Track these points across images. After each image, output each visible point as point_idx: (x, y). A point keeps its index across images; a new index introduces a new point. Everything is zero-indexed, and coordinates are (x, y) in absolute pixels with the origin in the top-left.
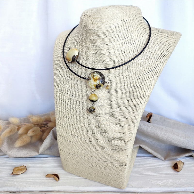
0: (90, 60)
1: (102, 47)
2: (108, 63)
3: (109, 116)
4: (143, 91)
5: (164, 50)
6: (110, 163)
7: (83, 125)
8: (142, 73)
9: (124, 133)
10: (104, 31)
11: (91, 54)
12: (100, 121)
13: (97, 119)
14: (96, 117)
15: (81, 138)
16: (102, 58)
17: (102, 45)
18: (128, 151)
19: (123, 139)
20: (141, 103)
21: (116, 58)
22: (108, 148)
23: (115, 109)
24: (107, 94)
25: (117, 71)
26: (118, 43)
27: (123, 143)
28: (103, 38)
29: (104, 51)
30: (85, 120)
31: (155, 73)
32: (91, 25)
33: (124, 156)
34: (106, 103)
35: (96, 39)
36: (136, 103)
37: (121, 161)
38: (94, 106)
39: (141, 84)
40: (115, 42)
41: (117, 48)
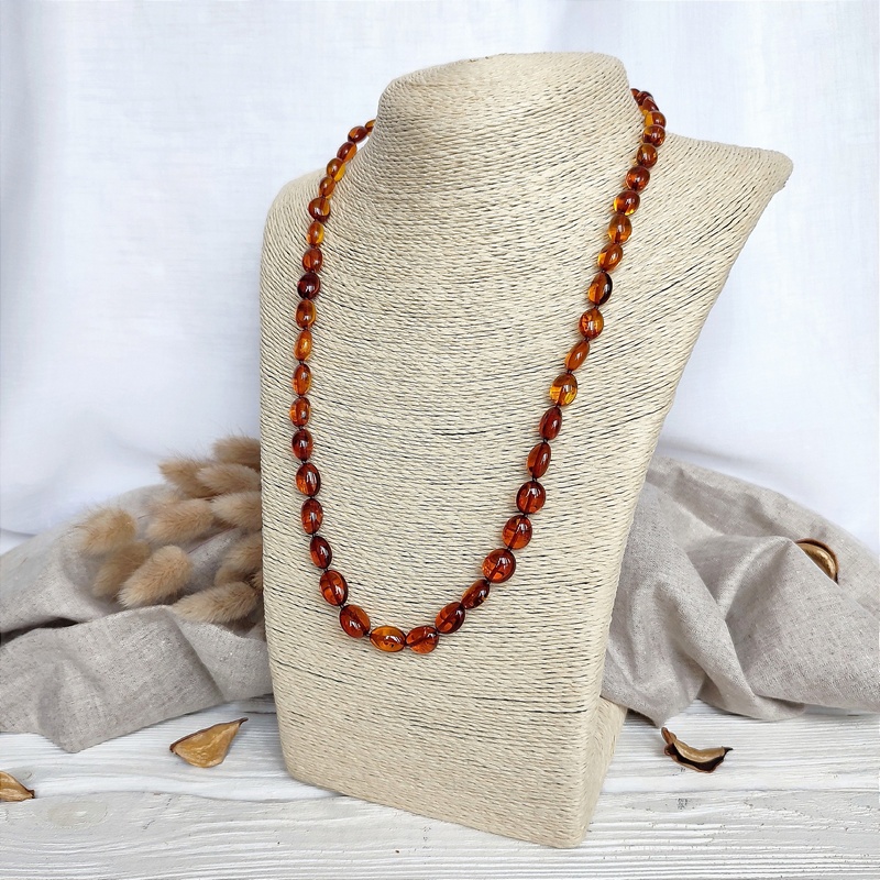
0: (420, 253)
1: (468, 196)
2: (493, 258)
3: (502, 476)
4: (645, 363)
5: (727, 202)
6: (506, 702)
7: (387, 529)
8: (638, 291)
9: (568, 550)
10: (478, 127)
11: (426, 228)
12: (460, 504)
13: (447, 493)
14: (445, 487)
15: (377, 591)
16: (471, 238)
17: (472, 189)
18: (590, 638)
19: (564, 579)
20: (640, 414)
21: (530, 238)
22: (497, 630)
23: (526, 445)
24: (491, 384)
25: (535, 287)
26: (536, 178)
27: (567, 596)
28: (476, 157)
29: (479, 212)
30: (394, 505)
31: (694, 292)
33: (574, 664)
34: (487, 422)
35: (446, 162)
36: (620, 414)
37: (558, 689)
38: (437, 439)
39: (638, 336)
40: (521, 175)
41: (534, 199)
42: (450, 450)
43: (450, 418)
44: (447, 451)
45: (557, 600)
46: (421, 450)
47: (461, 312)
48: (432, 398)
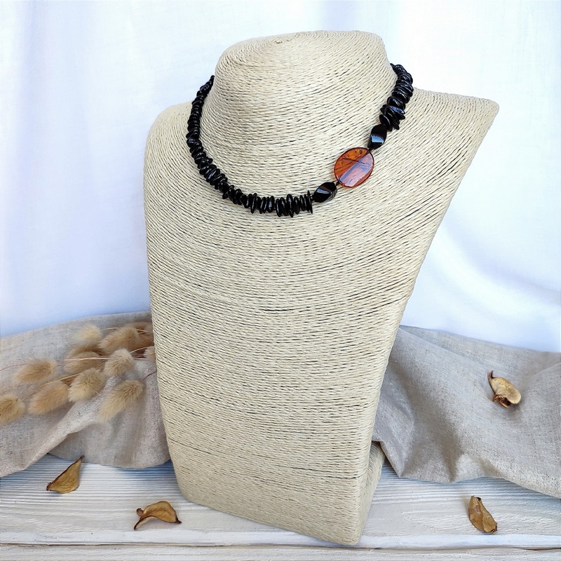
1: (277, 149)
3: (305, 339)
4: (395, 267)
5: (451, 150)
6: (311, 471)
7: (233, 369)
8: (391, 216)
9: (346, 386)
10: (282, 103)
11: (249, 169)
12: (279, 355)
13: (270, 349)
14: (269, 344)
15: (229, 405)
16: (280, 179)
17: (279, 145)
18: (360, 437)
19: (345, 403)
20: (392, 301)
22: (304, 431)
23: (319, 319)
24: (296, 278)
25: (323, 214)
26: (322, 136)
27: (346, 413)
28: (281, 123)
29: (285, 160)
30: (237, 354)
31: (428, 217)
32: (244, 88)
33: (351, 452)
34: (294, 303)
35: (261, 126)
36: (378, 300)
37: (341, 466)
38: (262, 313)
39: (391, 248)
40: (313, 134)
41: (321, 151)
42: (271, 320)
43: (270, 300)
44: (269, 322)
45: (340, 415)
46: (253, 321)
47: (274, 229)
48: (258, 287)
